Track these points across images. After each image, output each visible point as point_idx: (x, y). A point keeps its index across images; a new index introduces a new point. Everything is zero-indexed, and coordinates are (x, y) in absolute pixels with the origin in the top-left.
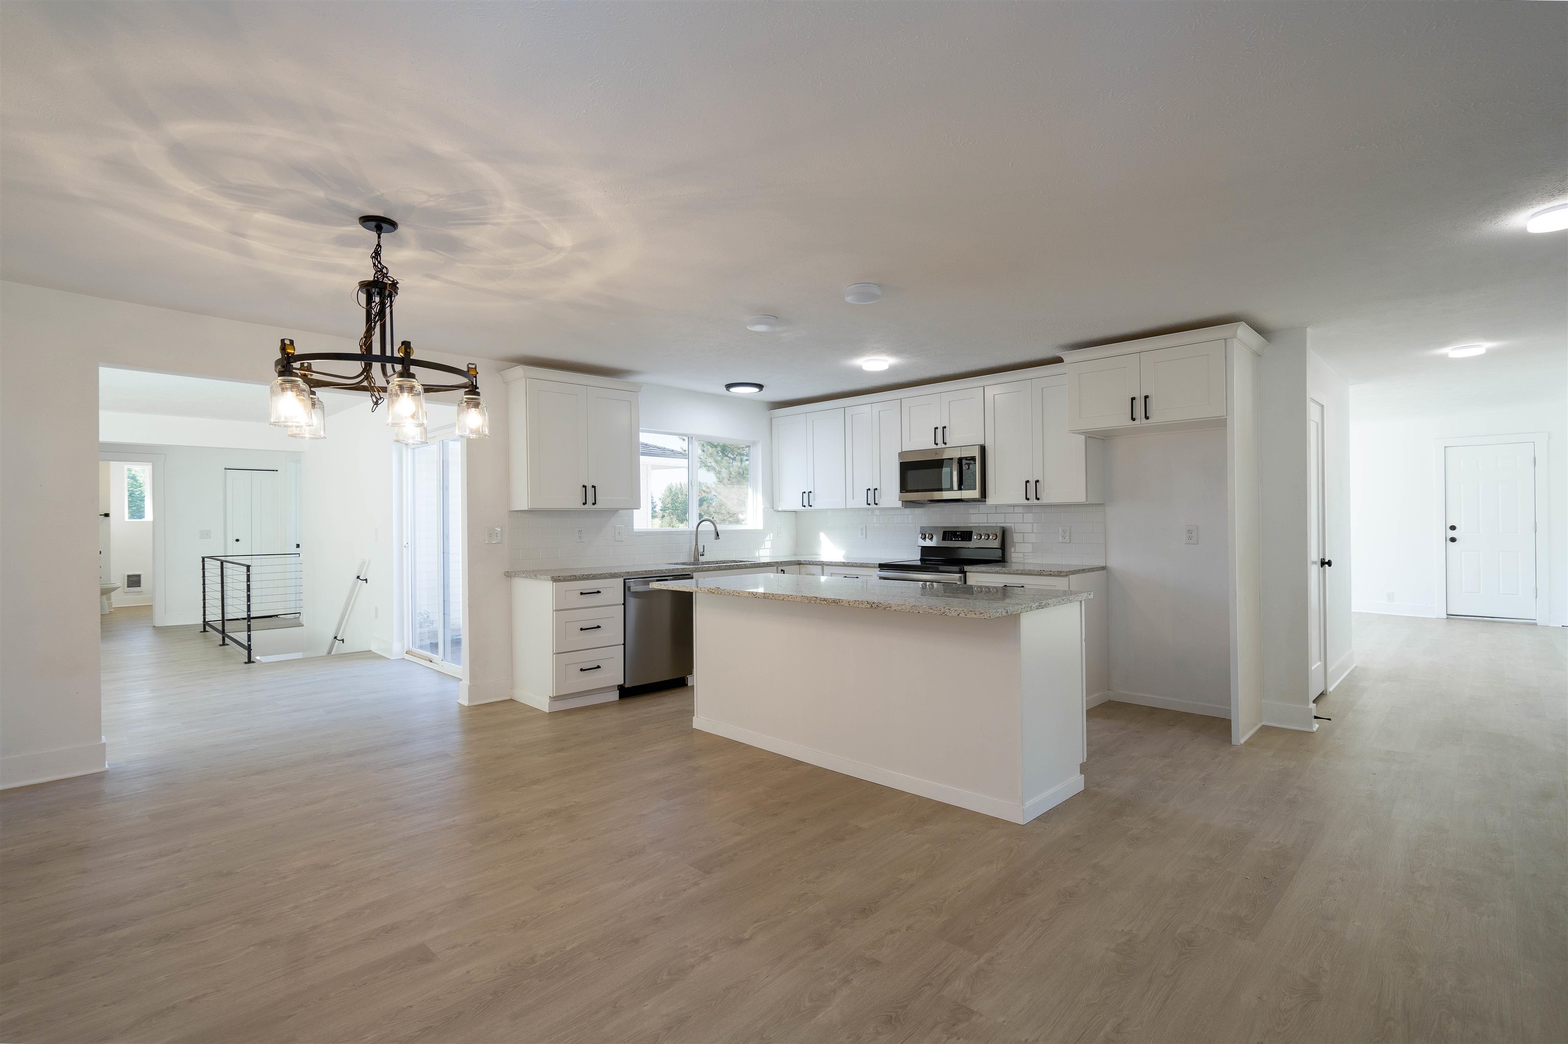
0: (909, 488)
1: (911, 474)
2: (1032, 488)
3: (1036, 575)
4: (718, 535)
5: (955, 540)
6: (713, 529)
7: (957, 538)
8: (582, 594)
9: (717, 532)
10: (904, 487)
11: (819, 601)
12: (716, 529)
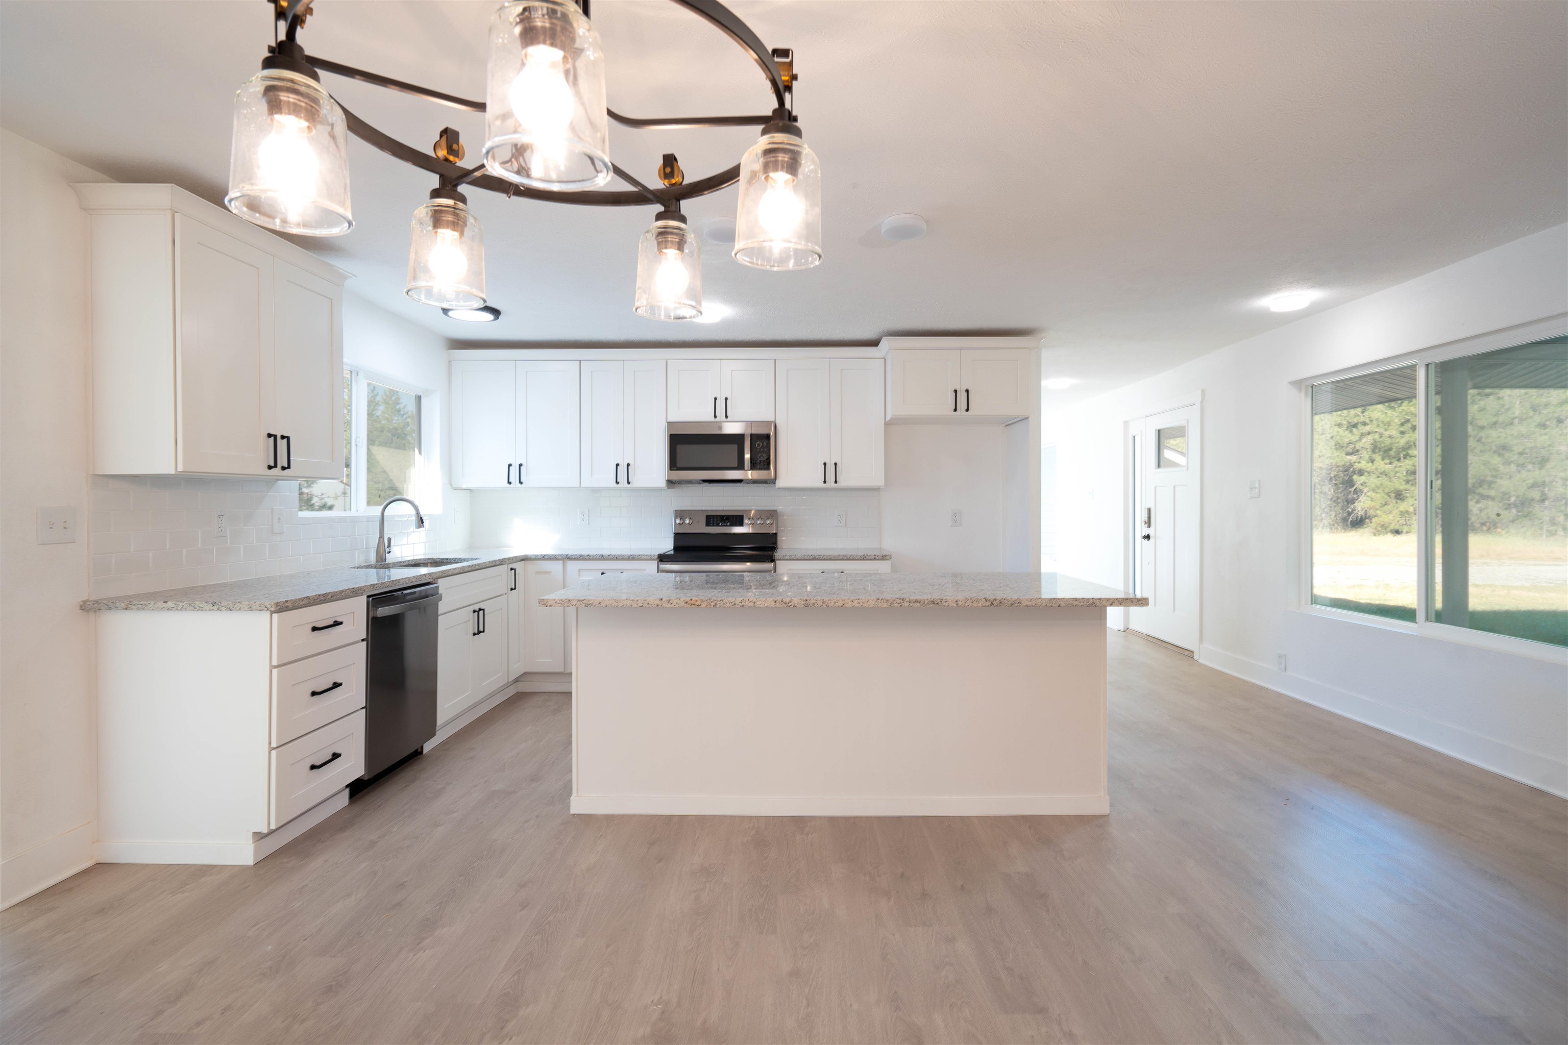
0: (679, 465)
1: (680, 448)
2: (831, 470)
3: (859, 560)
4: (422, 522)
5: (722, 526)
6: (413, 512)
7: (725, 522)
8: (315, 629)
9: (421, 518)
10: (674, 464)
11: (906, 604)
12: (418, 513)
